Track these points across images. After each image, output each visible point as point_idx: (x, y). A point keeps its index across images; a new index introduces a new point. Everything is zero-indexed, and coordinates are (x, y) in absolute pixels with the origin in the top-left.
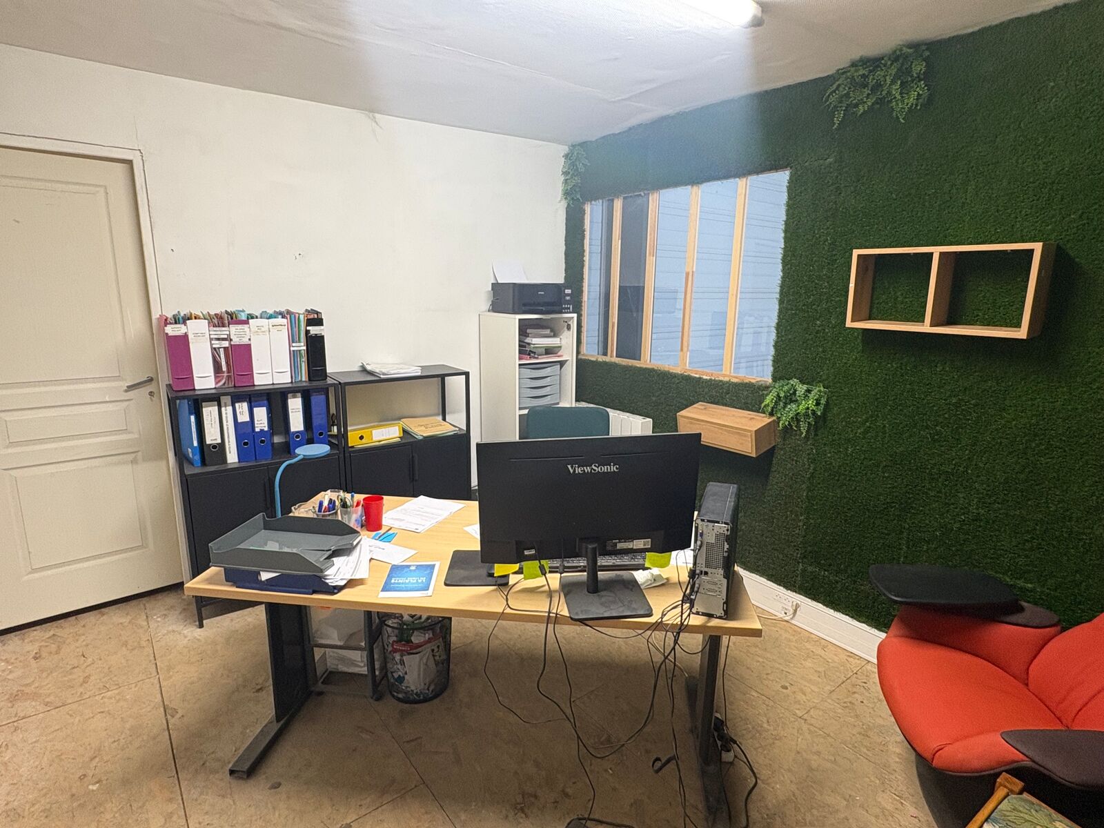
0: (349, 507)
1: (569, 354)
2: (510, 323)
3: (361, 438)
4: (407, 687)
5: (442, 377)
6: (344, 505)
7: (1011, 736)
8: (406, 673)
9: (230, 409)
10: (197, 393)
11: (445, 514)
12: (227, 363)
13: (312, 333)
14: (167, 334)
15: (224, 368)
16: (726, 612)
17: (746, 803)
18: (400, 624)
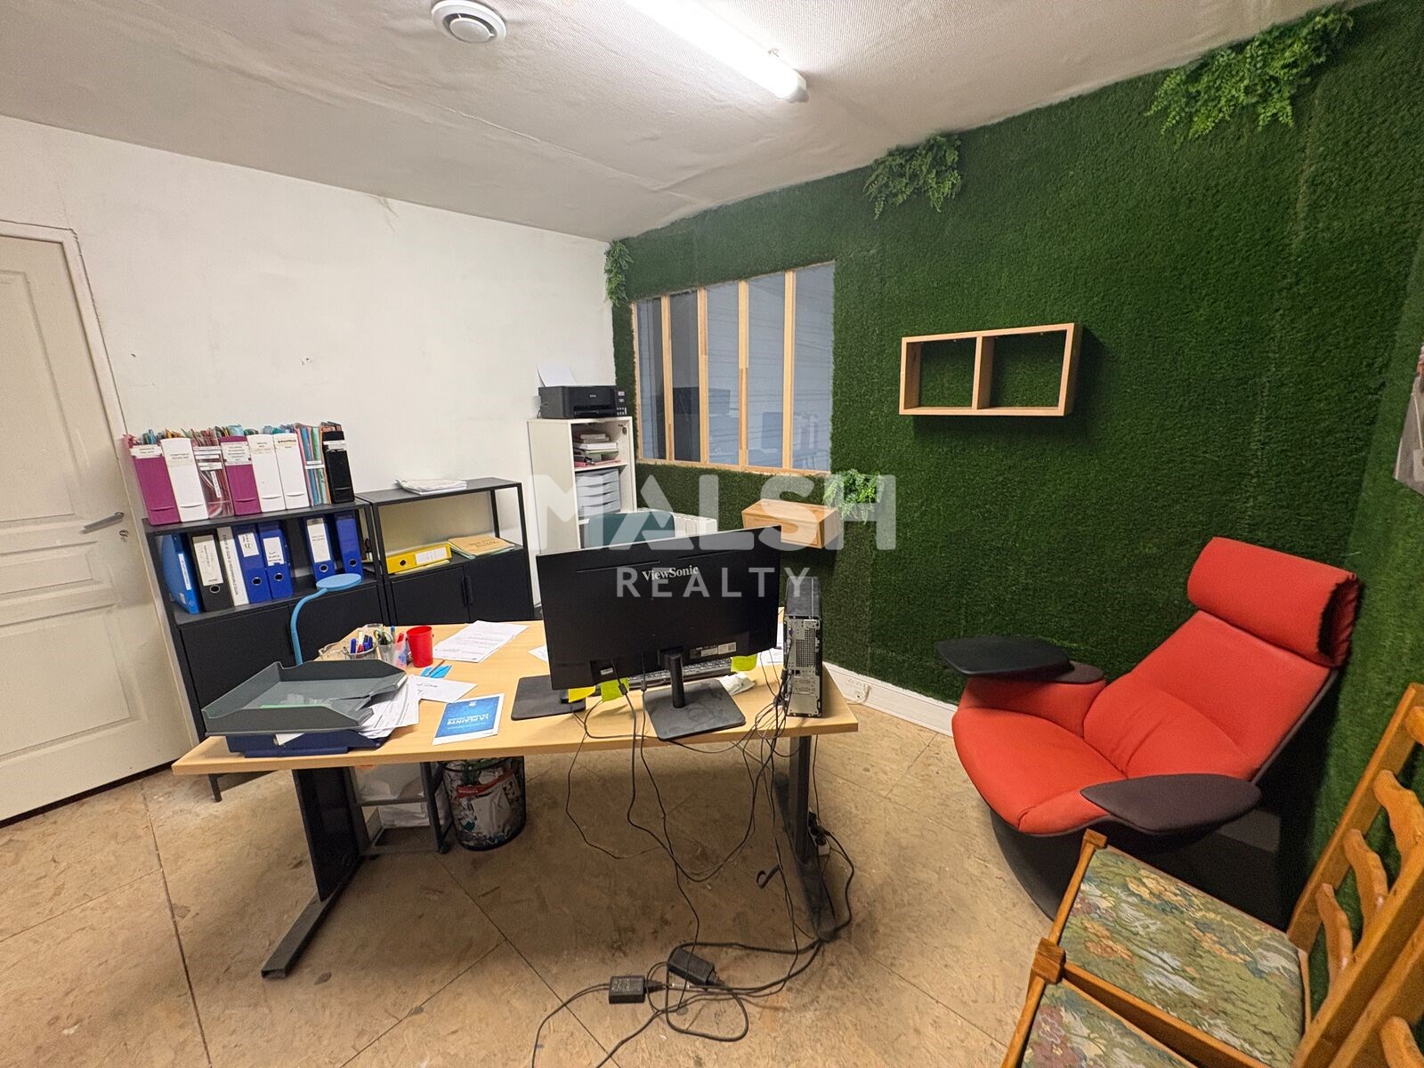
0: (390, 643)
1: (626, 459)
2: (563, 428)
3: (403, 563)
4: (478, 833)
5: (492, 490)
6: (383, 641)
7: (1089, 793)
8: (476, 819)
9: (231, 542)
10: (185, 526)
11: (507, 638)
12: (222, 488)
13: (330, 448)
14: (134, 457)
15: (219, 495)
16: (820, 710)
17: (846, 896)
18: (464, 766)
